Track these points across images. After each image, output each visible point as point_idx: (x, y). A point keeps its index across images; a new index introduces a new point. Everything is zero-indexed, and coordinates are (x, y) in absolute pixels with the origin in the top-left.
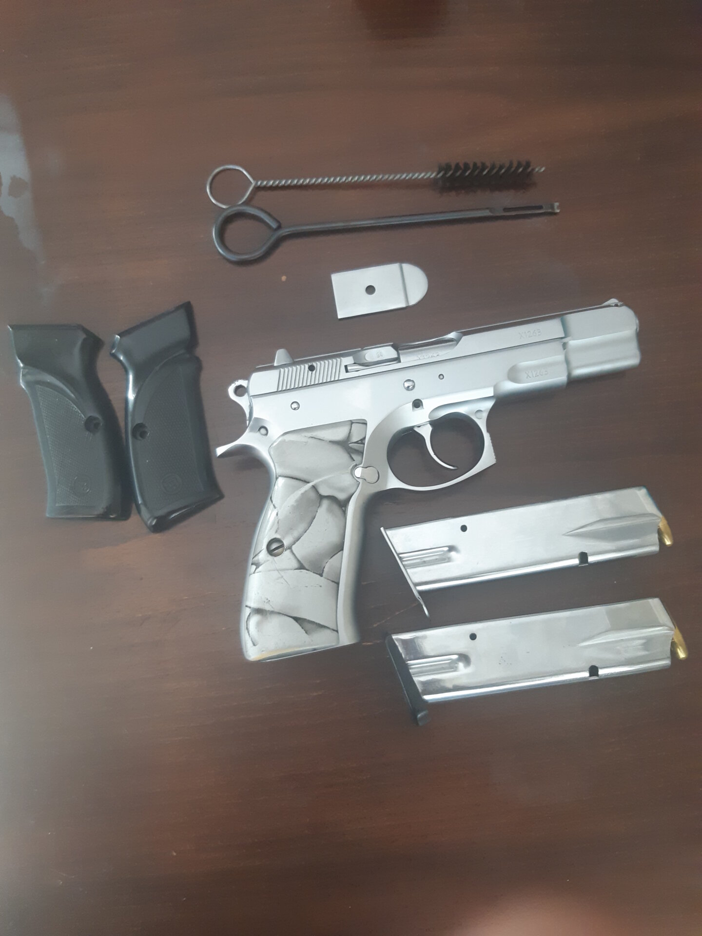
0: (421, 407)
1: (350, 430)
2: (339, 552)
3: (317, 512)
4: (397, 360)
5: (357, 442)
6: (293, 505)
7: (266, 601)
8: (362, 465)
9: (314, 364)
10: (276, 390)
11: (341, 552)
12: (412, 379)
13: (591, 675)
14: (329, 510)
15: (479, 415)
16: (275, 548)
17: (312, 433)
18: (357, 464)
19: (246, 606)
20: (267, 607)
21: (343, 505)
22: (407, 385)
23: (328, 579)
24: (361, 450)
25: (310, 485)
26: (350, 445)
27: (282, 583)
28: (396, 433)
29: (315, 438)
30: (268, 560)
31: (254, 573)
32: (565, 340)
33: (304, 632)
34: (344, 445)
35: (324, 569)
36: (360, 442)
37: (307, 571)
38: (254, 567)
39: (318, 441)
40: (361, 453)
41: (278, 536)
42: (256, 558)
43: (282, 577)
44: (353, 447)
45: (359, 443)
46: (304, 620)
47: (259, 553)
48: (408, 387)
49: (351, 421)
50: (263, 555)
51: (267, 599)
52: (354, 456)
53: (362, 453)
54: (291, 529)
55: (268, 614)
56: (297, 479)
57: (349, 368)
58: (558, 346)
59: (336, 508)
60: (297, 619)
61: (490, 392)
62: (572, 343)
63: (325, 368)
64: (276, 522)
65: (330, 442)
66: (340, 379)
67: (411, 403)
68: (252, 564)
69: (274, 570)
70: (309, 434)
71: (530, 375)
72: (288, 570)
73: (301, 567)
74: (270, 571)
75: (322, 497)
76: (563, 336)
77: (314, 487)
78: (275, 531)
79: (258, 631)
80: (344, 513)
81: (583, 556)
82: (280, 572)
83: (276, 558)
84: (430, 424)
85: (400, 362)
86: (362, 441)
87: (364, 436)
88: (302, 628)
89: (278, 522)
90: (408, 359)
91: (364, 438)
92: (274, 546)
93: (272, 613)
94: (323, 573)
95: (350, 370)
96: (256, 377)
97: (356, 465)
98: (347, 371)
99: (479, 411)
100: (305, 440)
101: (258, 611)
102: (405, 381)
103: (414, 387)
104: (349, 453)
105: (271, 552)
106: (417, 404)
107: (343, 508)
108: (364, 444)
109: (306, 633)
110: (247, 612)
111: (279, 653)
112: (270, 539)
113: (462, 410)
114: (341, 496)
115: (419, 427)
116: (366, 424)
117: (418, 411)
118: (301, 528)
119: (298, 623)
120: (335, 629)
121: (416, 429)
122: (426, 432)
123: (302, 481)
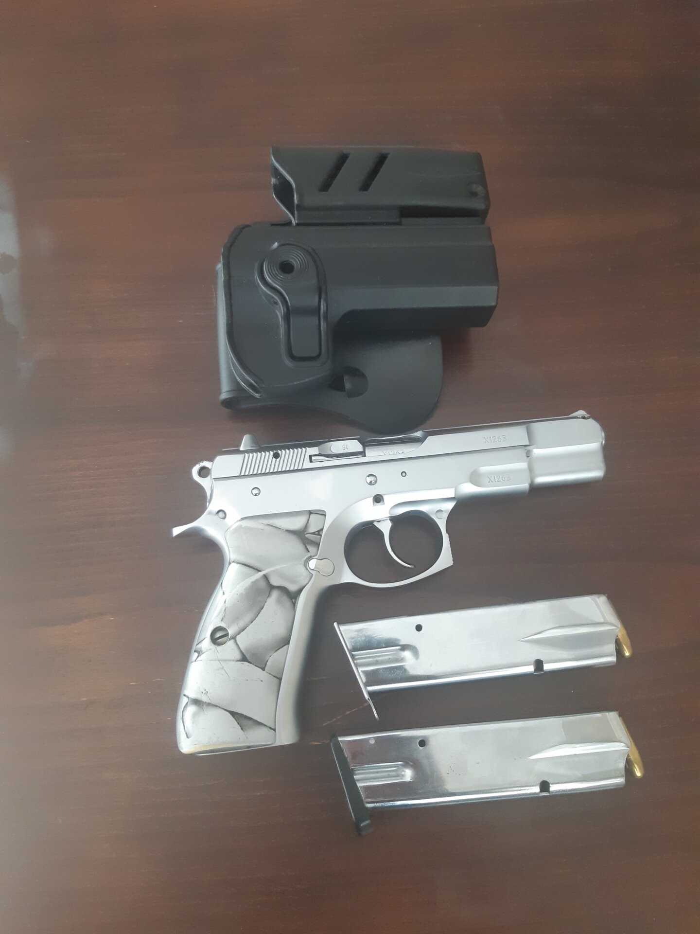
0: (382, 502)
1: (308, 520)
2: (284, 646)
3: (266, 602)
4: (363, 454)
5: (313, 533)
6: (242, 593)
7: (204, 692)
8: (316, 557)
9: (279, 452)
10: (239, 475)
11: (286, 646)
12: (374, 474)
13: (542, 791)
14: (279, 602)
15: (439, 514)
16: (218, 637)
17: (270, 521)
18: (312, 555)
19: (185, 695)
20: (205, 699)
21: (293, 597)
22: (369, 479)
23: (270, 674)
24: (318, 541)
25: (261, 574)
26: (306, 535)
27: (222, 674)
28: (355, 526)
29: (272, 526)
30: (211, 649)
31: (195, 661)
32: (528, 448)
33: (240, 728)
34: (300, 534)
35: (268, 663)
36: (317, 533)
37: (249, 664)
38: (196, 655)
39: (276, 529)
40: (317, 544)
41: (223, 625)
42: (199, 646)
43: (223, 668)
44: (309, 538)
45: (316, 535)
46: (242, 715)
47: (202, 641)
48: (371, 482)
49: (310, 511)
50: (206, 644)
51: (205, 690)
52: (309, 547)
53: (319, 545)
54: (237, 618)
55: (205, 706)
56: (249, 566)
57: (313, 458)
58: (521, 453)
59: (285, 599)
60: (233, 714)
61: (451, 493)
62: (537, 452)
63: (291, 457)
64: (224, 609)
65: (286, 530)
66: (303, 468)
67: (372, 498)
68: (195, 651)
69: (215, 660)
70: (266, 522)
71: (492, 479)
72: (229, 661)
73: (244, 659)
74: (211, 660)
75: (272, 588)
76: (528, 444)
77: (266, 577)
78: (221, 619)
79: (193, 723)
80: (294, 605)
81: (539, 664)
82: (221, 662)
83: (219, 648)
84: (390, 520)
85: (365, 456)
86: (319, 533)
87: (321, 527)
88: (238, 723)
89: (225, 610)
90: (373, 454)
91: (322, 529)
92: (218, 635)
93: (209, 704)
94: (265, 666)
95: (314, 460)
96: (220, 460)
97: (311, 557)
98: (311, 461)
99: (440, 511)
100: (261, 527)
101: (197, 702)
102: (368, 476)
103: (376, 482)
104: (305, 544)
105: (214, 640)
106: (378, 499)
107: (293, 600)
108: (321, 536)
109: (242, 729)
110: (184, 701)
111: (212, 748)
112: (215, 627)
113: (423, 508)
114: (293, 588)
115: (379, 522)
116: (325, 515)
117: (379, 506)
118: (247, 619)
119: (234, 718)
120: (273, 727)
121: (376, 524)
122: (385, 528)
123: (254, 569)
